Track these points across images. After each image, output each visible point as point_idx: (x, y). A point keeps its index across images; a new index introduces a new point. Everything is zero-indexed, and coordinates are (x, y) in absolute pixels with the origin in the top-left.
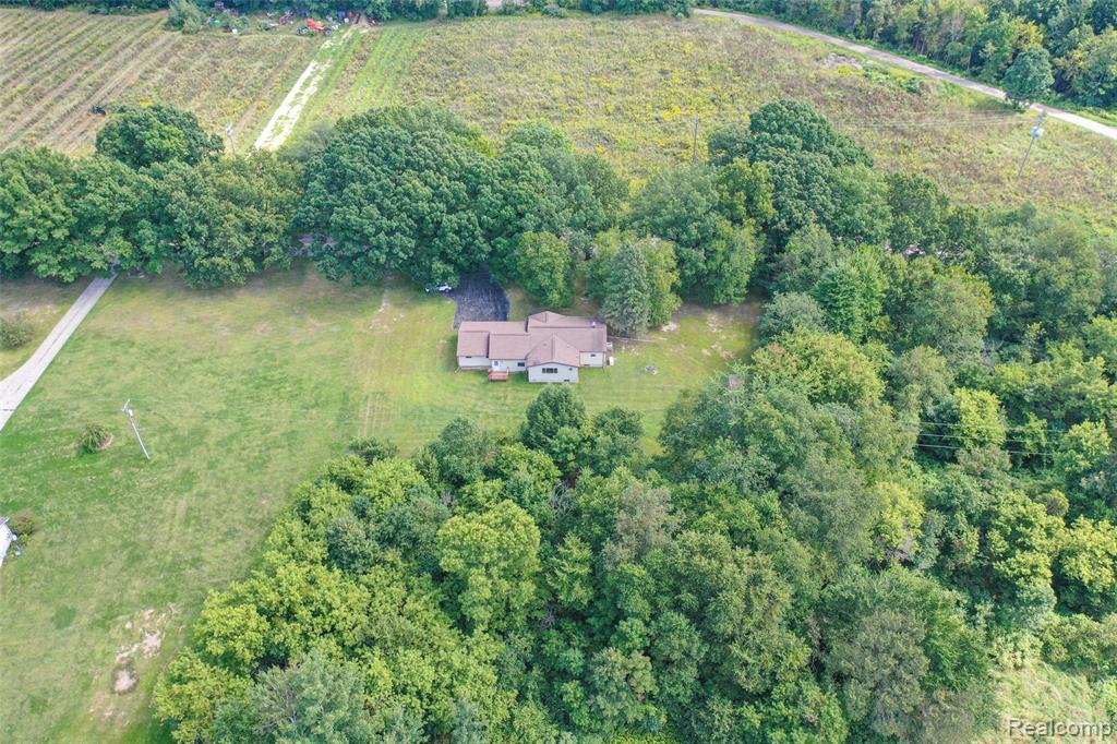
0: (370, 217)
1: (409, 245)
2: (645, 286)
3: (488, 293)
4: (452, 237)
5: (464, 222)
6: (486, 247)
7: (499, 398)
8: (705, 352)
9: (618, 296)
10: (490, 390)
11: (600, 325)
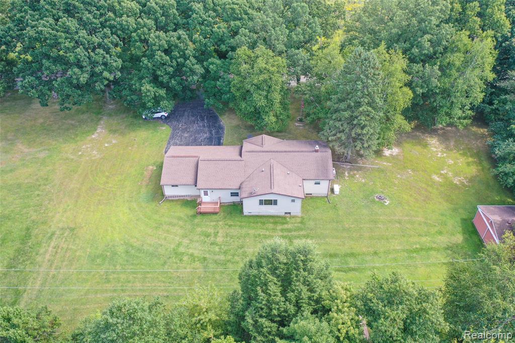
0: (67, 31)
1: (114, 64)
2: (380, 102)
3: (203, 120)
4: (160, 55)
5: (174, 40)
6: (199, 69)
7: (208, 236)
8: (436, 178)
9: (347, 114)
10: (198, 225)
11: (324, 149)
